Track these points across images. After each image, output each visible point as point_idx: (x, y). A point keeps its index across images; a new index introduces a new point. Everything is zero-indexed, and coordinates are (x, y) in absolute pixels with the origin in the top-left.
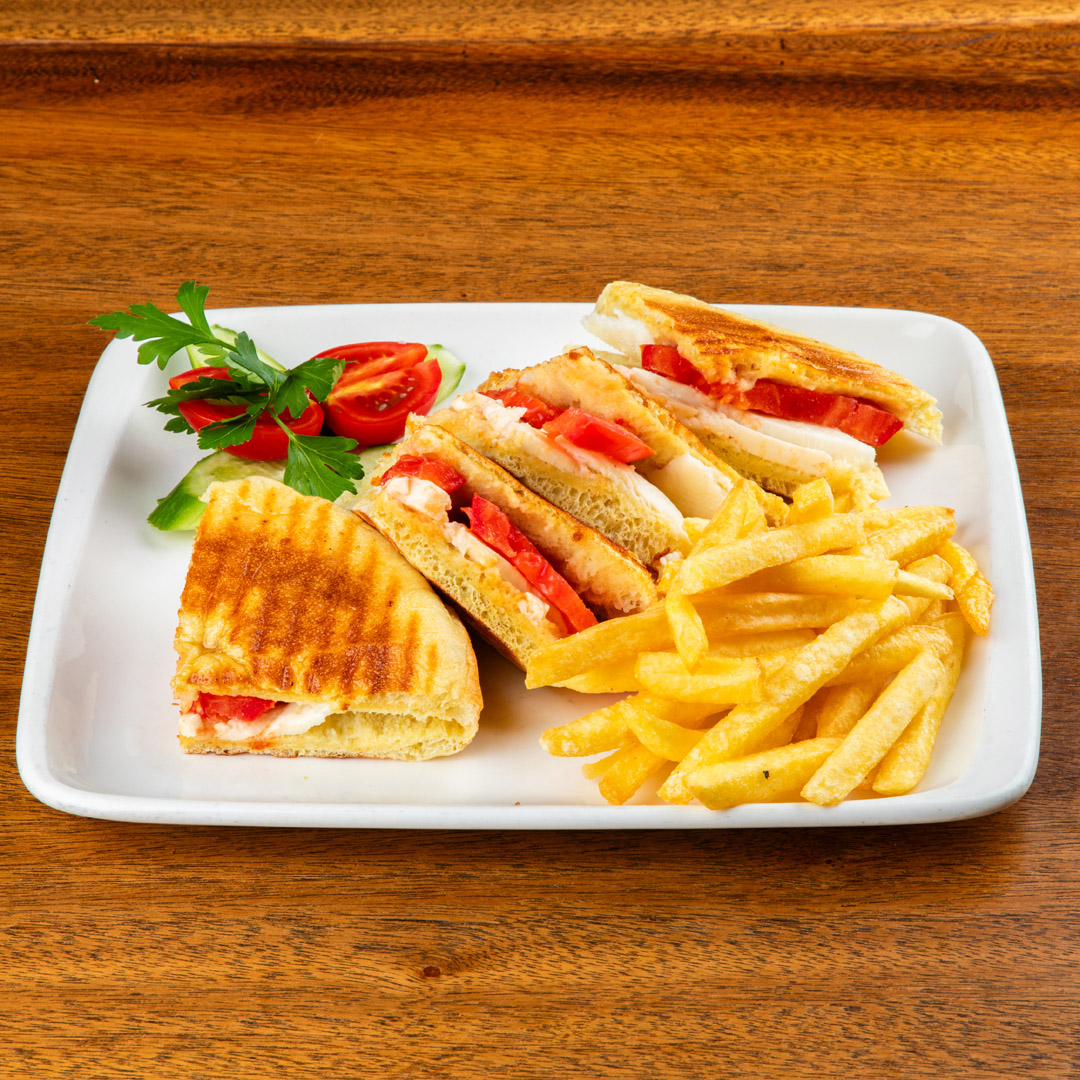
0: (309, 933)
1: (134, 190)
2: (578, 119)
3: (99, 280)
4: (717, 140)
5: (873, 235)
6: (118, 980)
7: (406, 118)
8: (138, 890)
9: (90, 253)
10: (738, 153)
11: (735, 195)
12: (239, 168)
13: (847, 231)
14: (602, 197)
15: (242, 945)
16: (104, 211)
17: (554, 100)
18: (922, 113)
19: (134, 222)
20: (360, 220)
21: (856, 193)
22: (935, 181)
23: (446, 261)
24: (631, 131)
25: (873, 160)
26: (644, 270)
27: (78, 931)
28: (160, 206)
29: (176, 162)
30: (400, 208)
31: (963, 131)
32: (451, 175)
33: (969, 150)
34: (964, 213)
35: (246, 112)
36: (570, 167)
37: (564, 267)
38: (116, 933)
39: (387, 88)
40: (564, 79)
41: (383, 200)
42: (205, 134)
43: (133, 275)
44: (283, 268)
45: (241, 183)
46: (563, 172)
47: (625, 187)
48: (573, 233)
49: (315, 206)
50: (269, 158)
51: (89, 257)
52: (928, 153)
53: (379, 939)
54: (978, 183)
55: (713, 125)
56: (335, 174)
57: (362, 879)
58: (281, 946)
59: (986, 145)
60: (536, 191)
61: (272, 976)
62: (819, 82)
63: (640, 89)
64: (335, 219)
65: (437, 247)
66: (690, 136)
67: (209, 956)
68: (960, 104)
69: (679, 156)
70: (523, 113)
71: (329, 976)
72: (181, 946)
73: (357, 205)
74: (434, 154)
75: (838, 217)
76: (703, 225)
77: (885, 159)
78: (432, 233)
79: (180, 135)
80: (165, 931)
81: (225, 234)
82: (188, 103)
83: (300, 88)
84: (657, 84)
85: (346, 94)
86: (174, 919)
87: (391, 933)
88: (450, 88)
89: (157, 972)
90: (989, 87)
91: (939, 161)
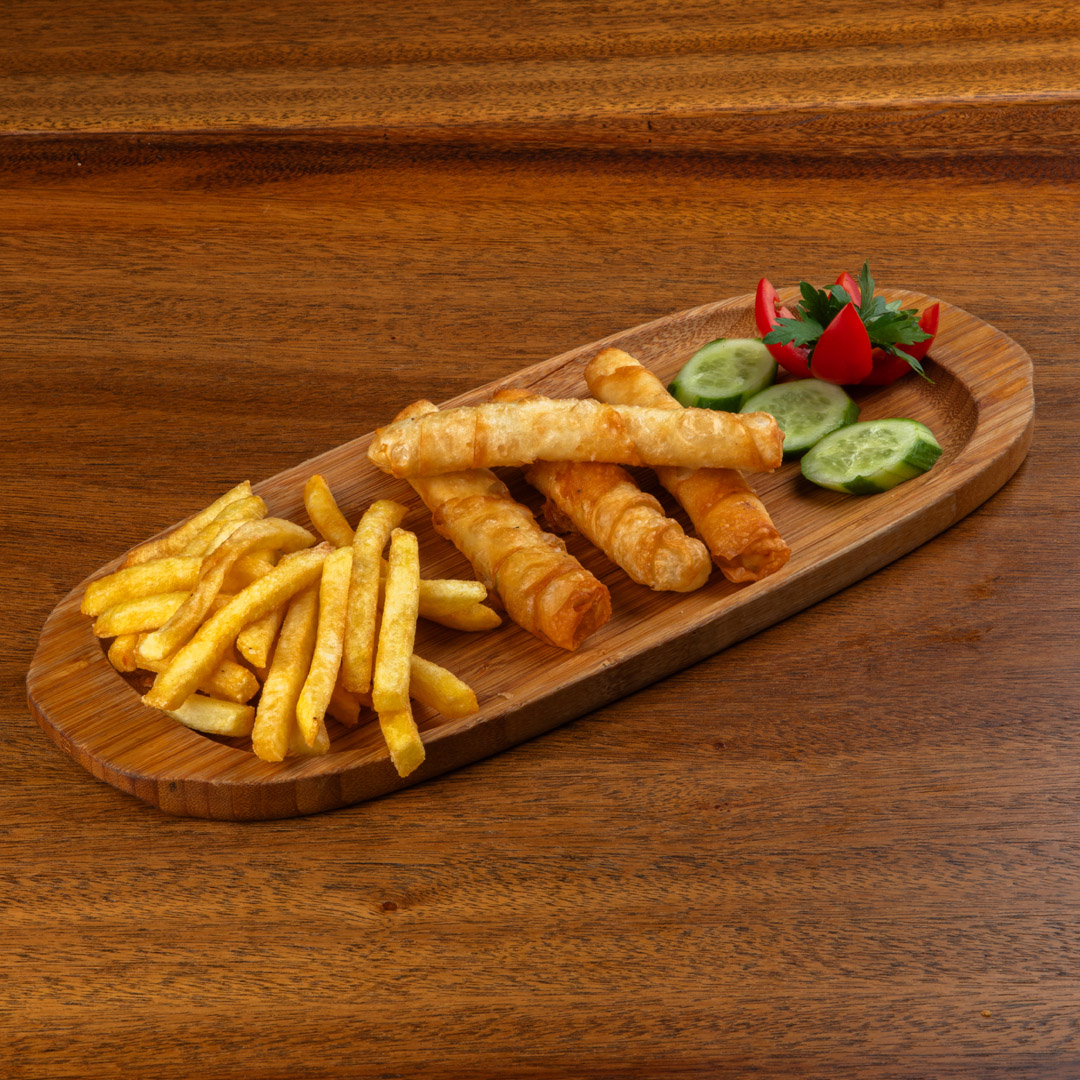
0: (285, 876)
1: (114, 255)
2: (482, 189)
3: (88, 331)
4: (599, 205)
5: (731, 282)
6: (127, 918)
7: (339, 191)
8: (140, 842)
9: (79, 307)
10: (616, 216)
11: (615, 251)
12: (201, 235)
13: (710, 279)
14: (506, 255)
15: (229, 887)
16: (89, 272)
17: (461, 174)
18: (768, 181)
19: (116, 282)
20: (304, 277)
21: (716, 248)
22: (781, 238)
23: (377, 310)
24: (527, 199)
25: (729, 220)
26: (543, 315)
27: (92, 878)
28: (136, 268)
29: (148, 230)
30: (337, 266)
31: (801, 195)
32: (378, 238)
33: (807, 212)
34: (806, 263)
35: (205, 188)
36: (477, 230)
37: (476, 313)
38: (123, 878)
39: (322, 166)
40: (470, 157)
41: (323, 260)
42: (171, 207)
43: (116, 325)
44: (241, 317)
45: (203, 248)
46: (471, 234)
47: (523, 246)
48: (482, 284)
49: (266, 265)
50: (226, 226)
51: (78, 311)
52: (774, 214)
53: (345, 879)
54: (816, 238)
55: (594, 193)
56: (282, 239)
57: (328, 830)
58: (262, 887)
59: (821, 207)
60: (450, 250)
61: (256, 912)
62: (681, 157)
63: (533, 163)
64: (283, 276)
65: (369, 298)
66: (576, 202)
67: (202, 896)
68: (798, 173)
69: (568, 219)
70: (437, 185)
71: (304, 911)
72: (178, 888)
73: (301, 264)
74: (363, 221)
75: (701, 268)
76: (591, 276)
77: (739, 219)
78: (364, 286)
79: (150, 208)
80: (165, 876)
81: (194, 289)
82: (156, 182)
83: (249, 167)
84: (547, 159)
85: (288, 171)
86: (172, 866)
87: (354, 874)
88: (374, 165)
89: (160, 911)
90: (821, 159)
91: (783, 221)
